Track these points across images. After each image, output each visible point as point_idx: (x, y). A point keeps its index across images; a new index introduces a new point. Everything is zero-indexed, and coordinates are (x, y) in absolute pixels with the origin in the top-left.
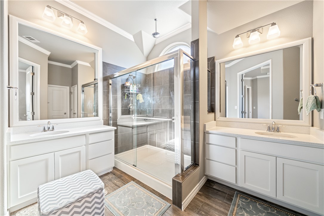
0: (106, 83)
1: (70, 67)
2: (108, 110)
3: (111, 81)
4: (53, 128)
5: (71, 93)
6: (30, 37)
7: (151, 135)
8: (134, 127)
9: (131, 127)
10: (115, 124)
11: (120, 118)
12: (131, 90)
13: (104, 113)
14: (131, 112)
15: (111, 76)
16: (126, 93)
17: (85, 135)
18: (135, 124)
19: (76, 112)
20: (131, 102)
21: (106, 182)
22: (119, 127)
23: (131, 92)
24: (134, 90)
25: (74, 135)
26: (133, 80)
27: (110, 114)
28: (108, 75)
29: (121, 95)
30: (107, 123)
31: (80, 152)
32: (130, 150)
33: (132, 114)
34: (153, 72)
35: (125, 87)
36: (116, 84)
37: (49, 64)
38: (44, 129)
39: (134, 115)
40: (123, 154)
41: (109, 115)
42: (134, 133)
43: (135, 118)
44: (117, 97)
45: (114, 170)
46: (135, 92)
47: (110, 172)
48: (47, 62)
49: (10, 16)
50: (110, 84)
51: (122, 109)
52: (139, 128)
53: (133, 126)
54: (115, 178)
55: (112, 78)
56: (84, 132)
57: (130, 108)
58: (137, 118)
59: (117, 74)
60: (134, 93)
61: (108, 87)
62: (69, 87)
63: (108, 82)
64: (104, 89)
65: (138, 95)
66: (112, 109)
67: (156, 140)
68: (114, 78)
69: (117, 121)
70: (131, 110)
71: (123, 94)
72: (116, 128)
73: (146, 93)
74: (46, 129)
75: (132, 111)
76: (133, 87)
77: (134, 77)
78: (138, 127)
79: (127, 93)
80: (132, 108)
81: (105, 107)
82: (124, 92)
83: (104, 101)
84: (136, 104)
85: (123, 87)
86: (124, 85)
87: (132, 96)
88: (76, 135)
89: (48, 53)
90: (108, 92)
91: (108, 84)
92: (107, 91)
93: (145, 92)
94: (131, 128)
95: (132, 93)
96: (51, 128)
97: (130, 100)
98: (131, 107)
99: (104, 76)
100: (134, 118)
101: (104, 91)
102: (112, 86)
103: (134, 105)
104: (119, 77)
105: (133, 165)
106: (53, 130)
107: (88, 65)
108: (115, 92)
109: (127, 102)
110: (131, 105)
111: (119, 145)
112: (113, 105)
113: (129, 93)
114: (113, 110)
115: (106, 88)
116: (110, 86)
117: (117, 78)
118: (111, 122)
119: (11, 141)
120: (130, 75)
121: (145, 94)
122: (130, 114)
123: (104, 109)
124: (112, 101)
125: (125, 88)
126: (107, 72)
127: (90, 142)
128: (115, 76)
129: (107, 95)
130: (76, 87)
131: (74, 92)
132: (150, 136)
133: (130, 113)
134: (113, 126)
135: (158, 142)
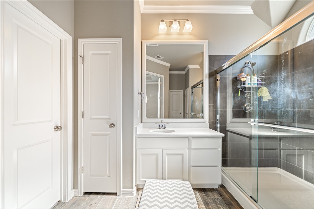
0: (212, 79)
1: (184, 73)
2: (215, 111)
3: (218, 77)
4: (165, 127)
5: (184, 95)
6: (158, 56)
7: (288, 155)
8: (254, 138)
9: (248, 137)
10: (224, 130)
11: (230, 122)
12: (248, 84)
13: (209, 114)
14: (248, 115)
15: (218, 70)
16: (239, 88)
17: (188, 137)
18: (255, 132)
19: (188, 113)
20: (247, 100)
21: (210, 201)
22: (229, 133)
23: (247, 86)
24: (253, 82)
25: (178, 136)
26: (251, 69)
27: (217, 116)
28: (215, 69)
29: (232, 91)
30: (213, 127)
31: (182, 155)
32: (245, 167)
33: (250, 117)
34: (292, 48)
35: (238, 80)
36: (225, 78)
37: (170, 74)
38: (159, 126)
39: (252, 120)
40: (235, 170)
41: (215, 117)
42: (253, 146)
43: (254, 125)
44: (226, 94)
45: (221, 189)
46: (256, 85)
47: (216, 189)
48: (168, 73)
49: (142, 41)
50: (217, 80)
51: (233, 110)
52: (263, 140)
53: (251, 135)
54: (222, 202)
55: (220, 72)
56: (187, 135)
57: (246, 109)
58: (258, 125)
59: (226, 65)
60: (253, 88)
61: (215, 84)
62: (183, 91)
63: (215, 78)
64: (210, 87)
65: (259, 90)
66: (219, 109)
67: (301, 166)
68: (222, 71)
69: (226, 125)
70: (247, 112)
71: (235, 90)
72: (223, 135)
73: (281, 81)
74: (161, 127)
75: (250, 113)
76: (251, 78)
77: (253, 64)
78: (260, 137)
79: (241, 88)
80: (250, 109)
81: (212, 108)
82: (236, 88)
83: (209, 101)
84: (257, 103)
85: (236, 80)
86: (236, 78)
87: (249, 92)
88: (179, 136)
89: (168, 65)
90: (215, 90)
91: (215, 80)
92: (213, 89)
93: (279, 80)
94: (248, 139)
95: (250, 89)
96: (163, 126)
97: (246, 98)
98: (248, 108)
99: (210, 72)
100: (252, 124)
101: (210, 89)
102: (220, 82)
103: (253, 104)
104: (229, 68)
105: (251, 197)
106: (165, 128)
107: (198, 67)
108: (224, 88)
109: (240, 101)
110: (248, 105)
111: (228, 157)
112: (220, 105)
113: (245, 89)
114: (221, 111)
115: (212, 85)
116: (218, 82)
117: (227, 69)
118: (219, 125)
119: (137, 134)
120: (246, 63)
121: (278, 83)
122: (246, 118)
123: (210, 110)
124: (220, 100)
125: (239, 82)
126: (213, 66)
127: (193, 147)
128: (224, 68)
129: (214, 93)
130: (188, 90)
131: (186, 95)
132: (287, 157)
133: (246, 116)
134: (221, 132)
135: (306, 172)
